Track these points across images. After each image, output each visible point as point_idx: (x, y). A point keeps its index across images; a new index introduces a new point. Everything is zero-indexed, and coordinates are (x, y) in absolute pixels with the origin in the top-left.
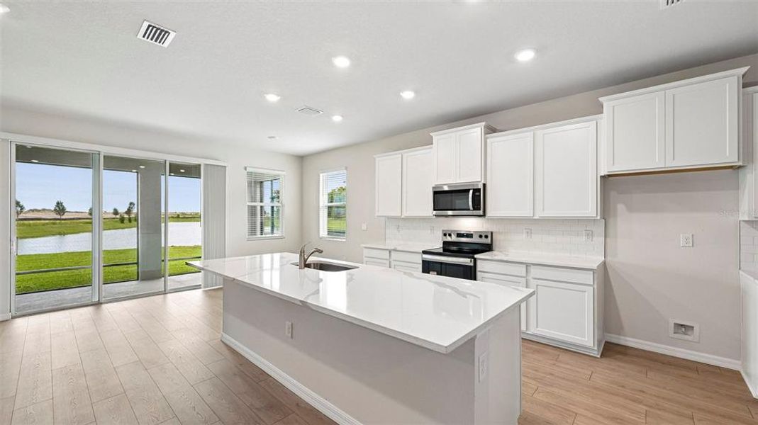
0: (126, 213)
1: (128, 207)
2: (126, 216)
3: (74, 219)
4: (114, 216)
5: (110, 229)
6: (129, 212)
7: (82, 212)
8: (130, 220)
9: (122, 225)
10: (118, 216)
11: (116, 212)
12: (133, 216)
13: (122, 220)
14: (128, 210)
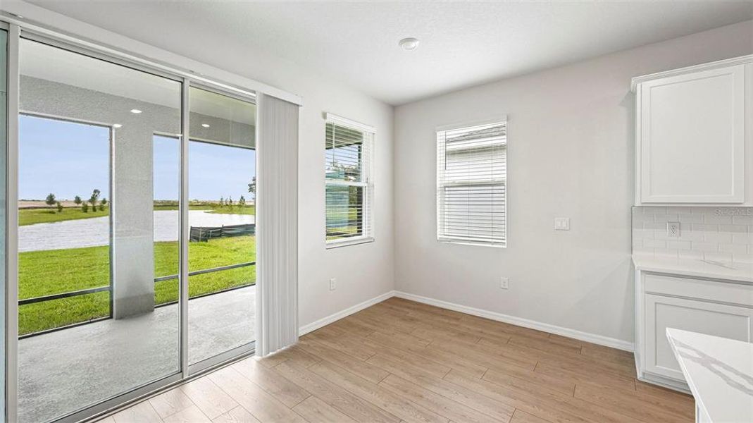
0: (90, 201)
1: (91, 195)
2: (90, 205)
3: (29, 208)
4: (76, 205)
5: (71, 219)
6: (93, 200)
7: (39, 201)
8: (94, 209)
9: (85, 214)
10: (81, 205)
11: (78, 200)
12: (98, 204)
13: (85, 209)
14: (93, 198)
